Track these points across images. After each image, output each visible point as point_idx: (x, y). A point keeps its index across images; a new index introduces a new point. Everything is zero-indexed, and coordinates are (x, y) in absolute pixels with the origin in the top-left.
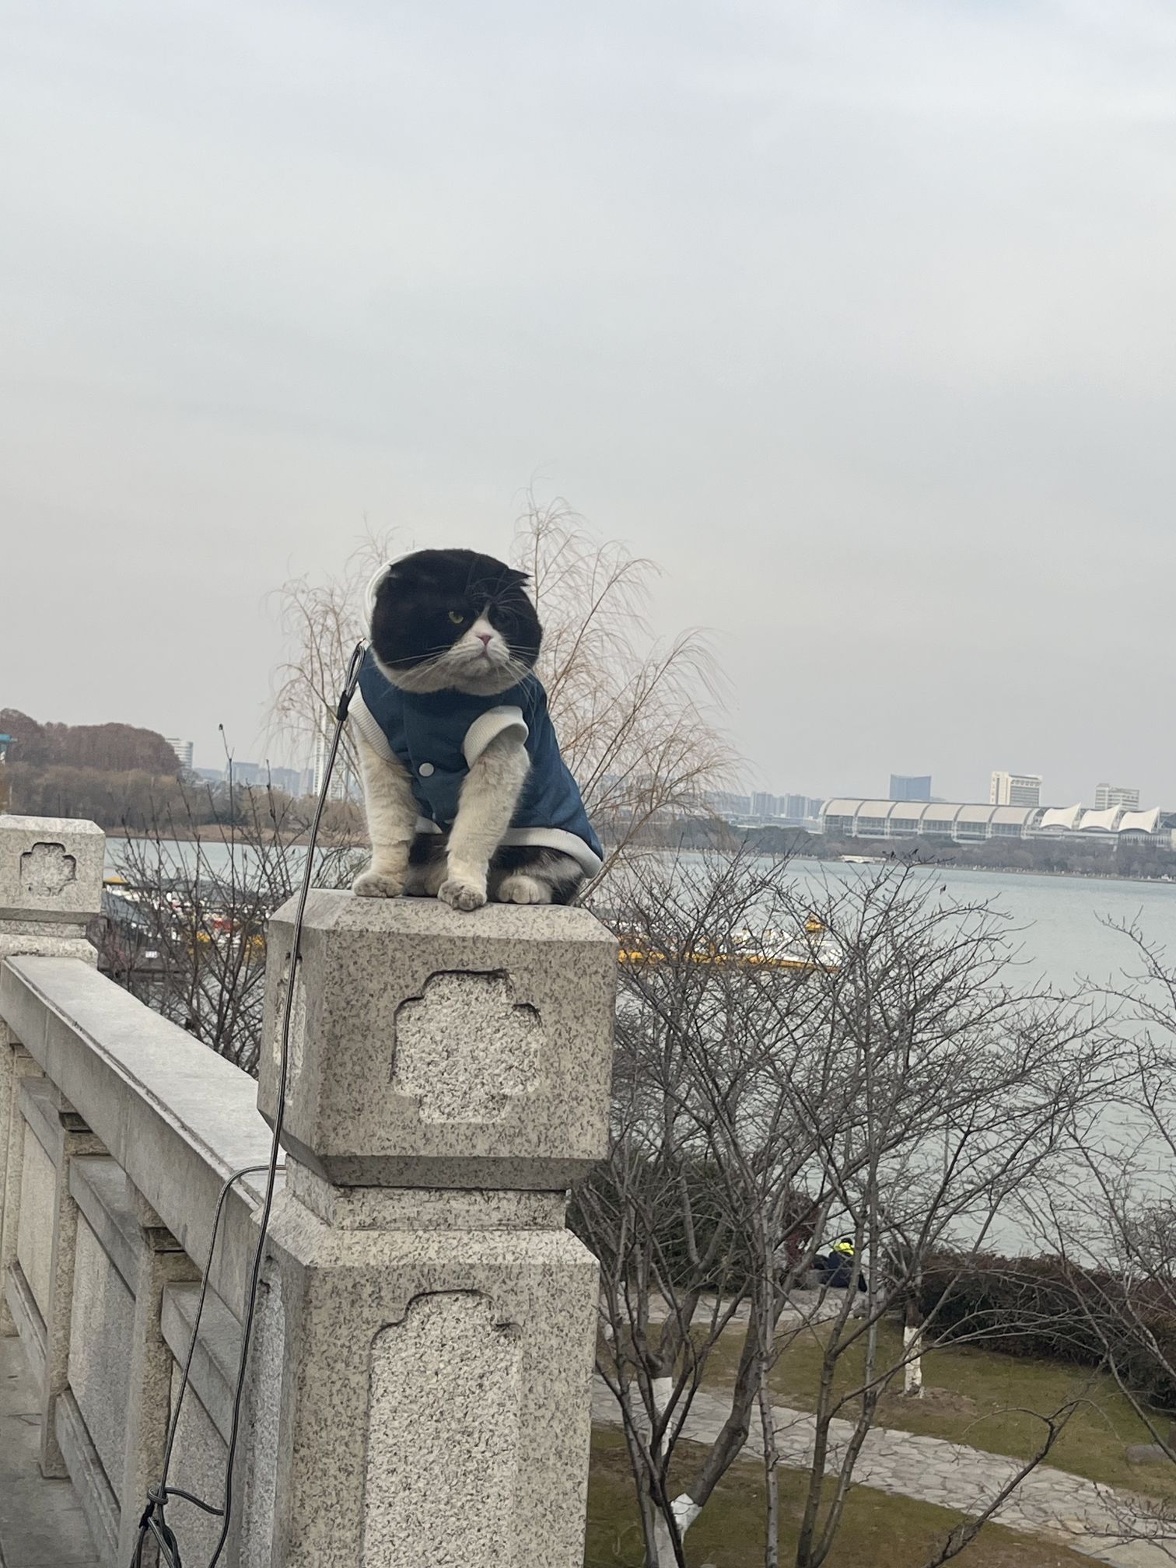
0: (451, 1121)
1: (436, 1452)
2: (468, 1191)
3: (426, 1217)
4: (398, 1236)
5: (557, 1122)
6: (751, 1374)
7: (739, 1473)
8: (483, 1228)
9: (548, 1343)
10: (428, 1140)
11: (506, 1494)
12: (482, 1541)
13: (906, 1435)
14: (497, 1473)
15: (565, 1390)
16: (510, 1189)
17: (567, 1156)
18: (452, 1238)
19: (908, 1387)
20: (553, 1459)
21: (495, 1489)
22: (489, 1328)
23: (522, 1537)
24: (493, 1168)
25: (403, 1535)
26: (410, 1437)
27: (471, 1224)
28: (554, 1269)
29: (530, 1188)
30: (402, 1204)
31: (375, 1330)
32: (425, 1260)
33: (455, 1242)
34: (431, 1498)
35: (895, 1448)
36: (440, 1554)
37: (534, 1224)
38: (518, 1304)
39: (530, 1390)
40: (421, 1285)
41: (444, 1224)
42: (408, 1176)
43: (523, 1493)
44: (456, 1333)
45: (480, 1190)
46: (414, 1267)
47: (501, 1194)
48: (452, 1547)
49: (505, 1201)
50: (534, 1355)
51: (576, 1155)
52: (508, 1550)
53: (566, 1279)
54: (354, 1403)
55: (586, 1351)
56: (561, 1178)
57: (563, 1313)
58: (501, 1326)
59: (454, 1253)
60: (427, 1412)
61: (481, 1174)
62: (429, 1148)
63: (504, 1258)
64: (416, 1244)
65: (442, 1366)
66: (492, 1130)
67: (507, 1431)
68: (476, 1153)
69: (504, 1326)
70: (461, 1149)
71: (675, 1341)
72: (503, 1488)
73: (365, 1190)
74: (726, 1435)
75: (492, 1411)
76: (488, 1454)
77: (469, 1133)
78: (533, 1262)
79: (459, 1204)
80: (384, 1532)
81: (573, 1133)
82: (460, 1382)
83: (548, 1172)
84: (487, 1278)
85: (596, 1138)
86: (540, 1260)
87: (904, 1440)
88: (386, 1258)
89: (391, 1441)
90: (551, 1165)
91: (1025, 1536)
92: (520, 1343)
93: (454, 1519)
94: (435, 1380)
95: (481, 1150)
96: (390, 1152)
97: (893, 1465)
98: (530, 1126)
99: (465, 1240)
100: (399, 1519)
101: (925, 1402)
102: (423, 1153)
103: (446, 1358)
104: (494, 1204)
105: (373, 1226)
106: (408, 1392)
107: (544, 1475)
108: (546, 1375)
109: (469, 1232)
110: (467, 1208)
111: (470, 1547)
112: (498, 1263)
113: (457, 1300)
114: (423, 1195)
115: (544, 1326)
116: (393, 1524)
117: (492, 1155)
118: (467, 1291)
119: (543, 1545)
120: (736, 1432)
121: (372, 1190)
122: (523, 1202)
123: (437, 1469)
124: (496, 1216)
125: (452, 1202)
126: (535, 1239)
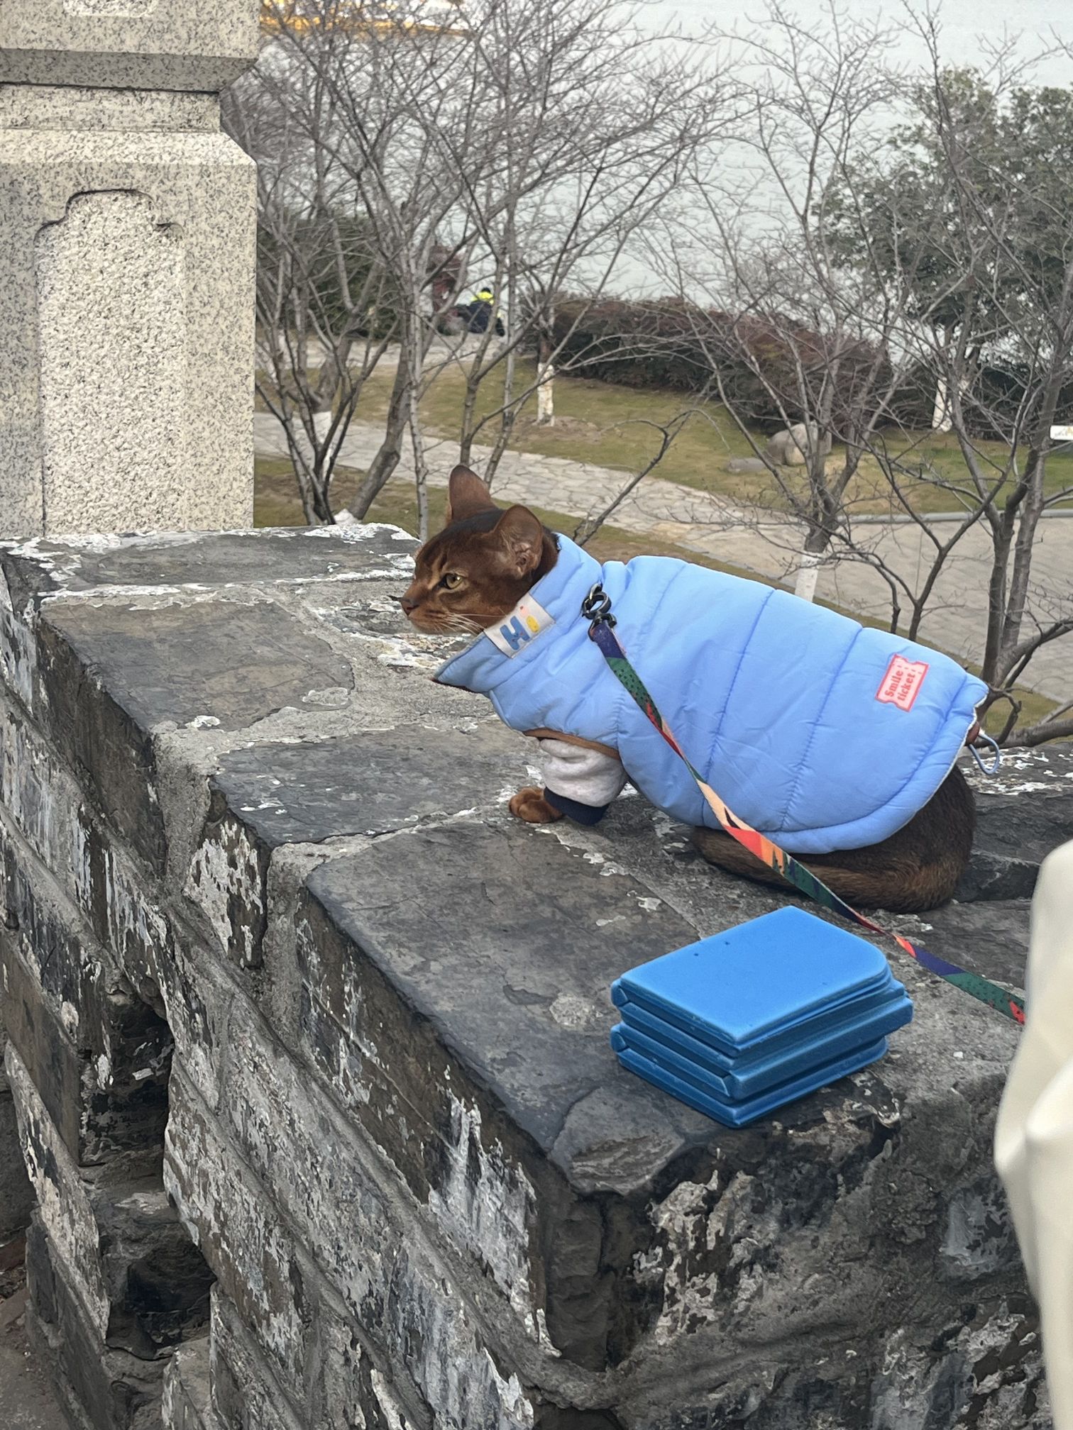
0: (97, 14)
1: (107, 346)
2: (121, 90)
3: (79, 117)
4: (52, 135)
5: (206, 17)
6: (403, 403)
7: (393, 493)
8: (138, 129)
9: (210, 243)
10: (74, 34)
11: (177, 386)
12: (157, 430)
13: (538, 457)
14: (168, 367)
15: (228, 288)
16: (162, 90)
17: (218, 54)
18: (107, 138)
19: (541, 416)
20: (220, 354)
21: (168, 382)
22: (150, 228)
23: (194, 426)
24: (144, 66)
25: (81, 424)
26: (80, 333)
27: (125, 125)
28: (211, 170)
29: (183, 88)
30: (54, 103)
31: (38, 227)
32: (81, 158)
33: (110, 143)
34: (105, 390)
35: (529, 469)
36: (119, 441)
37: (188, 126)
38: (178, 204)
39: (195, 288)
40: (79, 184)
41: (98, 124)
42: (59, 73)
43: (193, 386)
44: (117, 233)
45: (132, 90)
46: (70, 166)
47: (154, 95)
48: (129, 435)
49: (158, 103)
50: (197, 254)
51: (227, 53)
52: (183, 438)
53: (224, 181)
54: (21, 299)
55: (247, 252)
56: (214, 78)
57: (223, 214)
58: (162, 225)
59: (110, 152)
60: (96, 308)
61: (131, 72)
62: (76, 42)
63: (161, 158)
64: (71, 143)
65: (106, 264)
66: (139, 26)
67: (174, 328)
68: (125, 49)
69: (164, 226)
70: (109, 44)
71: (332, 379)
72: (174, 381)
73: (14, 88)
74: (380, 459)
75: (158, 309)
76: (157, 350)
77: (117, 28)
78: (190, 162)
79: (112, 104)
80: (63, 421)
81: (224, 29)
82: (126, 280)
83: (199, 71)
84: (145, 178)
85: (247, 36)
86: (197, 161)
87: (537, 462)
88: (42, 156)
89: (62, 337)
90: (203, 63)
91: (639, 537)
92: (182, 243)
93: (128, 410)
94: (100, 278)
95: (130, 45)
96: (38, 46)
97: (527, 482)
98: (179, 23)
99: (121, 140)
100: (75, 409)
101: (556, 429)
102: (70, 47)
103: (110, 256)
104: (147, 105)
105: (25, 124)
106: (75, 289)
107: (212, 369)
108: (209, 274)
109: (124, 133)
110: (120, 108)
111: (147, 436)
112: (154, 163)
113: (116, 200)
114: (74, 94)
115: (204, 226)
116: (70, 414)
117: (142, 52)
118: (126, 191)
119: (216, 434)
120: (389, 457)
121: (21, 88)
122: (176, 103)
123: (109, 364)
124: (150, 117)
125: (105, 103)
126: (191, 141)
